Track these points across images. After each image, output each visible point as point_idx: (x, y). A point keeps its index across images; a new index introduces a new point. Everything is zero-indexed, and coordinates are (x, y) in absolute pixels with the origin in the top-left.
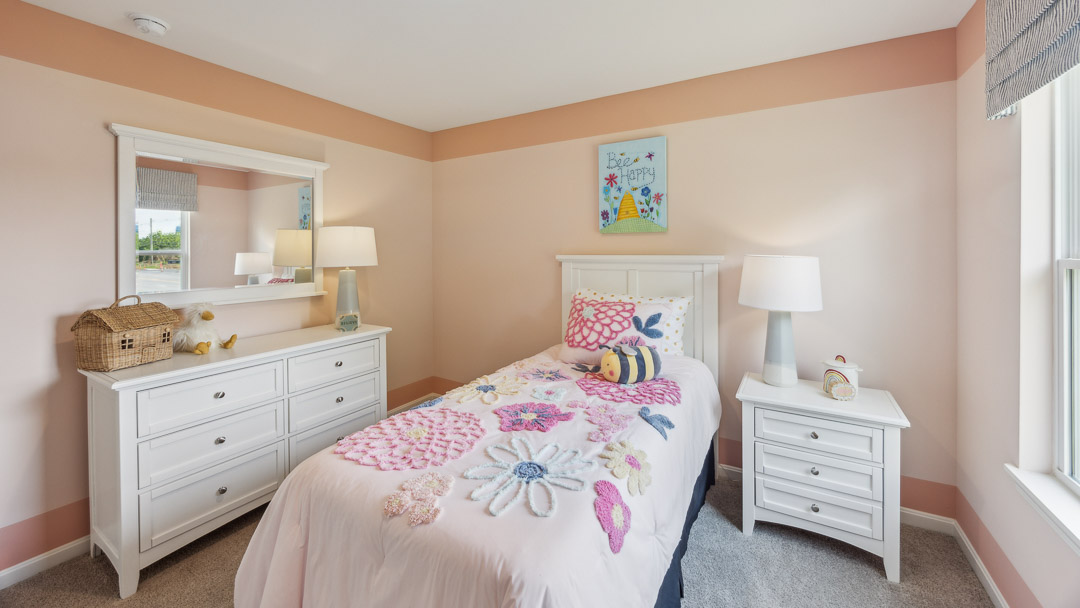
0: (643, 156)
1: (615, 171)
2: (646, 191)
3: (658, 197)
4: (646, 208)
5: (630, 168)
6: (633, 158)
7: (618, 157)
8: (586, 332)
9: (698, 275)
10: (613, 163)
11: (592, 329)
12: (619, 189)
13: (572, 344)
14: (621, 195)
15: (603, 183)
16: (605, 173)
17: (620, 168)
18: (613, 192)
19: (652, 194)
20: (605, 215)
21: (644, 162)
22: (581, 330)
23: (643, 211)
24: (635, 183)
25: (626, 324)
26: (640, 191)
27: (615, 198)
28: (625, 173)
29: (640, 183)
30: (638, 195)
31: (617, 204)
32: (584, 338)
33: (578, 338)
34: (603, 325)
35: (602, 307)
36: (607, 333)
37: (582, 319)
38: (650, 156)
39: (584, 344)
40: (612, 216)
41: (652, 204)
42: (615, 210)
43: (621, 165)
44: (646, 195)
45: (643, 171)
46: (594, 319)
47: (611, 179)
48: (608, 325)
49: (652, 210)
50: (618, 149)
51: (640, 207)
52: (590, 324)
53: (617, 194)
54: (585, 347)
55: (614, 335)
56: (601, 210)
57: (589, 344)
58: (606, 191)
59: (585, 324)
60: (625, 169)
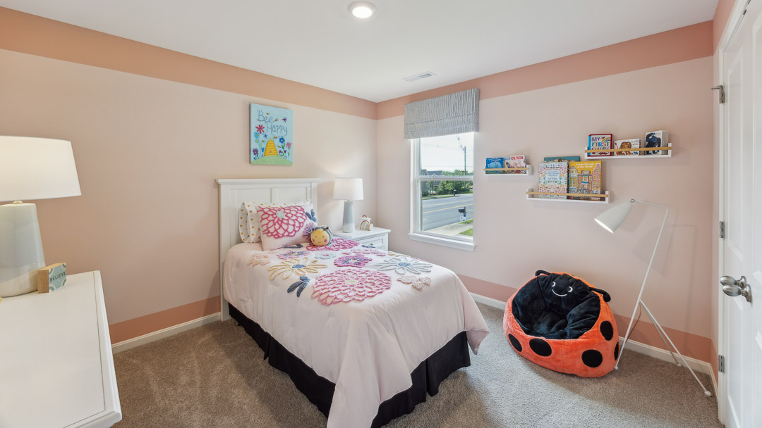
0: (280, 119)
1: (263, 123)
2: (282, 140)
3: (289, 145)
4: (282, 150)
5: (273, 124)
6: (274, 119)
7: (266, 115)
8: (285, 227)
9: (309, 189)
10: (261, 118)
11: (288, 224)
12: (266, 136)
13: (278, 236)
14: (266, 140)
15: (254, 130)
16: (255, 124)
17: (266, 123)
18: (261, 137)
19: (286, 142)
20: (256, 151)
21: (281, 122)
22: (281, 226)
23: (280, 152)
24: (275, 134)
25: (304, 217)
26: (278, 139)
27: (263, 141)
28: (269, 126)
29: (279, 134)
30: (277, 142)
31: (264, 145)
32: (286, 230)
33: (281, 231)
34: (294, 220)
35: (286, 210)
36: (297, 224)
37: (279, 219)
38: (285, 120)
39: (286, 234)
40: (260, 152)
41: (286, 149)
42: (263, 149)
43: (267, 120)
44: (282, 143)
45: (280, 127)
46: (287, 218)
47: (260, 128)
48: (296, 220)
49: (285, 152)
50: (265, 110)
51: (278, 149)
52: (285, 222)
53: (264, 139)
54: (288, 236)
55: (301, 225)
56: (252, 148)
57: (289, 233)
58: (257, 135)
59: (282, 221)
60: (269, 124)
